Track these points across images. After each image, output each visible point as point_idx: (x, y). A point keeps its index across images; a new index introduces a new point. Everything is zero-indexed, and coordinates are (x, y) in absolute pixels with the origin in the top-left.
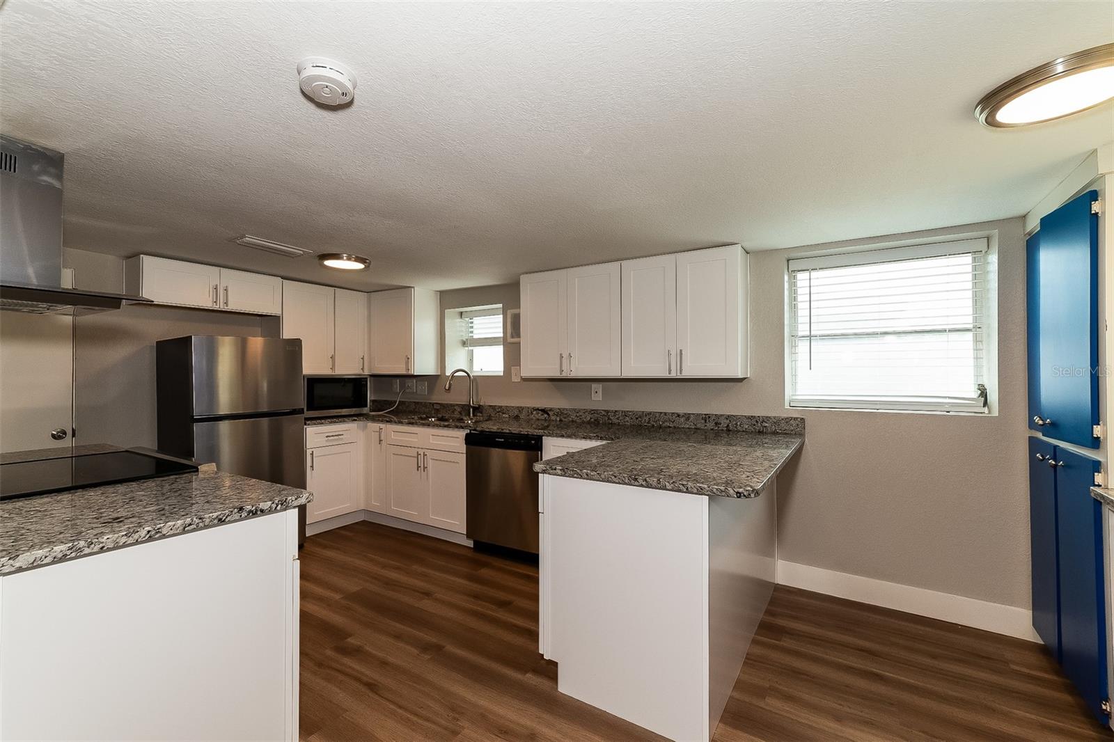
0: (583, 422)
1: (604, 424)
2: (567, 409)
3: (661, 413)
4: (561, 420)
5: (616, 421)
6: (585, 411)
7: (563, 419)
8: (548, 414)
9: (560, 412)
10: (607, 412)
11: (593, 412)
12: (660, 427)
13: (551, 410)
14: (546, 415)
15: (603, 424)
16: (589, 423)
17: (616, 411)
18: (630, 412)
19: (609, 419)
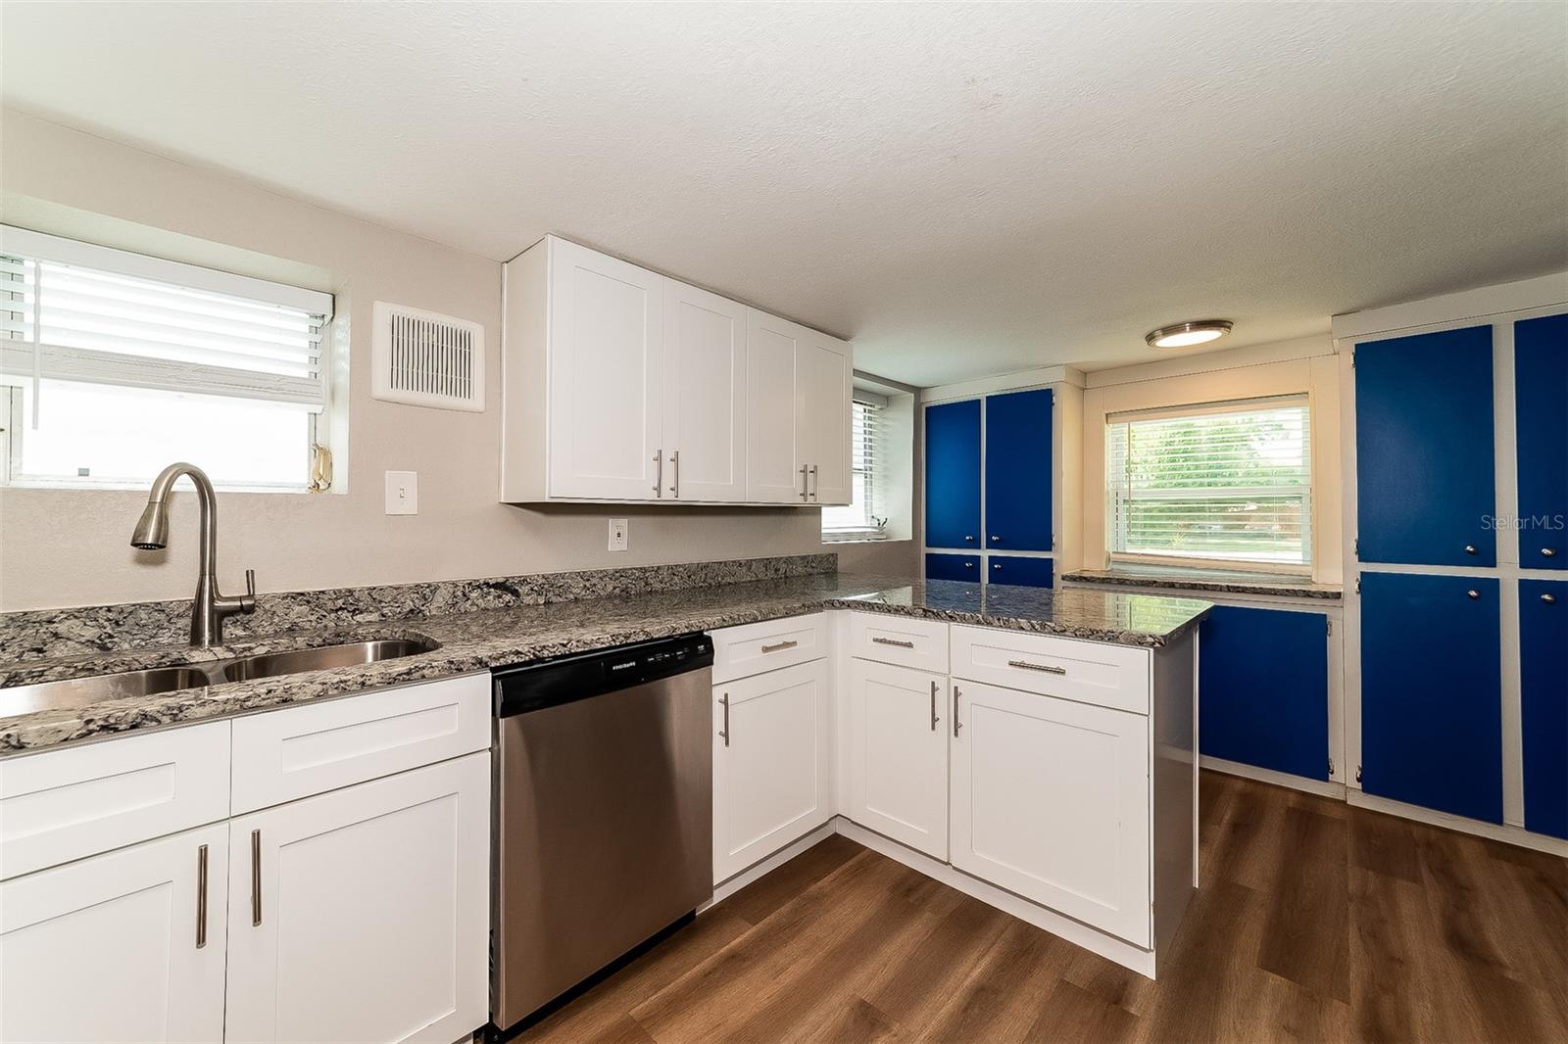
0: (599, 598)
1: (639, 594)
2: (563, 576)
3: (721, 563)
4: (548, 603)
5: (658, 586)
6: (604, 575)
7: (554, 599)
8: (515, 593)
9: (549, 585)
10: (643, 570)
11: (621, 573)
12: (719, 585)
13: (524, 581)
14: (508, 597)
15: (636, 595)
16: (610, 597)
17: (659, 568)
18: (680, 566)
19: (647, 584)
